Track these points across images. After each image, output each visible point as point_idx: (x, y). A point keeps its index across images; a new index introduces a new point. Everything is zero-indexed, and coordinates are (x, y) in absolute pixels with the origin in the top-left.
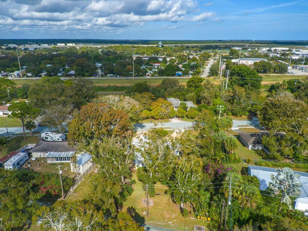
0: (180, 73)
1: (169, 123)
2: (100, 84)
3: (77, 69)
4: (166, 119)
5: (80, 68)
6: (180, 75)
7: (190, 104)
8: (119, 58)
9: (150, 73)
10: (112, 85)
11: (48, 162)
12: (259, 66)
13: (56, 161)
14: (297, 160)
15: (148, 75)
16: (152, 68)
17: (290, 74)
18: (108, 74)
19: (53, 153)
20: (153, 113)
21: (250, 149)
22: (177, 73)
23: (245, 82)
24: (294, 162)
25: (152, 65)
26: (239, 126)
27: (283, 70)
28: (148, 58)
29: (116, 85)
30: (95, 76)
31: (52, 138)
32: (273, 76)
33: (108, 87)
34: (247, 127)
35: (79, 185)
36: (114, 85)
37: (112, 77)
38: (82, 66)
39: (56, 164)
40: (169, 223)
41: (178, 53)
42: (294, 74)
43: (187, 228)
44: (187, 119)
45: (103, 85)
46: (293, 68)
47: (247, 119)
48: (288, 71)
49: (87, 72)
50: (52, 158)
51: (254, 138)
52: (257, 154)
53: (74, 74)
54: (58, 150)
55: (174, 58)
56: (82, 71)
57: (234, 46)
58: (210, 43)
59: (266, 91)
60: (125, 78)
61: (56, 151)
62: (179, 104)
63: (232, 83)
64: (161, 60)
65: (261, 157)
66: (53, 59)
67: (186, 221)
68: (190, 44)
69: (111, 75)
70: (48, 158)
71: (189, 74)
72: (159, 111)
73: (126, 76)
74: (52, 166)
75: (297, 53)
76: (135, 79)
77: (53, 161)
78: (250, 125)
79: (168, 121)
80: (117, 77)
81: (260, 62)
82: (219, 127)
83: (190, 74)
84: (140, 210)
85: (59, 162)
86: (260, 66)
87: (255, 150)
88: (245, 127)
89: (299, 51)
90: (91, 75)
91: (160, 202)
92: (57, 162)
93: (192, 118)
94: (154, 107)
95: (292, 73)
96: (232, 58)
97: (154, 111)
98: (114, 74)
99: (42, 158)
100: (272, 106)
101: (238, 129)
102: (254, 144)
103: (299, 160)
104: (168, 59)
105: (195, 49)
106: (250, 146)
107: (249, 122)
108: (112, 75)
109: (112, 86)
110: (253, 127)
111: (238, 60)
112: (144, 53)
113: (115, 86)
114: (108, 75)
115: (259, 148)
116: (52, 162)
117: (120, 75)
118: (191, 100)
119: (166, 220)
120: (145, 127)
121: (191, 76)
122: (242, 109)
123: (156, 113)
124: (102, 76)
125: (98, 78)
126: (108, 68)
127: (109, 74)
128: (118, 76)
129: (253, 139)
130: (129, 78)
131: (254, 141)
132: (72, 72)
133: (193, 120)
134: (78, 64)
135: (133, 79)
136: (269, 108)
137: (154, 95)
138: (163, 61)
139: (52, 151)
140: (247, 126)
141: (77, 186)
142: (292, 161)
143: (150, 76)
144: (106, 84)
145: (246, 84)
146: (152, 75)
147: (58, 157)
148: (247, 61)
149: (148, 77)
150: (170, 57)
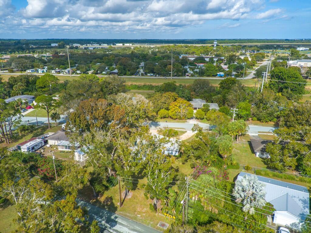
0: (222, 73)
1: (186, 123)
2: (137, 83)
3: (120, 68)
4: (183, 120)
5: (122, 67)
7: (213, 106)
9: (190, 73)
10: (148, 84)
11: (59, 149)
13: (65, 149)
14: (305, 173)
15: (188, 75)
16: (195, 68)
18: (148, 73)
19: (64, 142)
20: (170, 113)
21: (257, 156)
22: (218, 74)
23: (285, 86)
24: (301, 175)
25: (196, 66)
26: (259, 132)
28: (195, 58)
29: (152, 84)
30: (136, 75)
33: (144, 85)
34: (268, 134)
36: (150, 84)
37: (152, 76)
38: (125, 65)
39: (64, 152)
40: (138, 215)
41: (231, 53)
43: (152, 223)
44: (207, 121)
45: (140, 84)
47: (273, 126)
49: (129, 71)
50: (62, 146)
51: (264, 145)
52: (262, 163)
53: (117, 72)
55: (223, 58)
56: (124, 70)
57: (299, 46)
58: (274, 42)
60: (164, 77)
61: (66, 140)
62: (202, 106)
63: (271, 86)
64: (207, 60)
65: (266, 166)
66: (103, 58)
67: (155, 216)
68: (250, 43)
70: (59, 145)
72: (176, 111)
74: (61, 153)
76: (172, 79)
77: (63, 149)
78: (272, 132)
79: (184, 122)
80: (156, 76)
82: (229, 131)
83: (233, 75)
84: (117, 201)
85: (67, 150)
87: (263, 158)
88: (266, 134)
90: (132, 74)
91: (138, 196)
94: (172, 106)
97: (172, 111)
98: (154, 73)
99: (56, 145)
100: (295, 113)
101: (257, 135)
102: (261, 151)
103: (306, 173)
104: (215, 59)
105: (253, 48)
106: (258, 154)
108: (152, 74)
111: (295, 62)
112: (194, 53)
114: (149, 75)
115: (268, 157)
117: (160, 74)
118: (217, 102)
119: (136, 213)
120: (160, 125)
123: (174, 113)
124: (142, 75)
125: (137, 77)
126: (149, 68)
128: (157, 75)
129: (262, 146)
130: (167, 77)
131: (262, 148)
132: (116, 71)
134: (122, 63)
135: (171, 79)
136: (291, 115)
138: (209, 61)
139: (64, 140)
140: (269, 132)
142: (299, 173)
143: (190, 76)
144: (142, 83)
145: (286, 88)
146: (192, 75)
147: (67, 146)
148: (307, 63)
149: (187, 77)
150: (219, 57)
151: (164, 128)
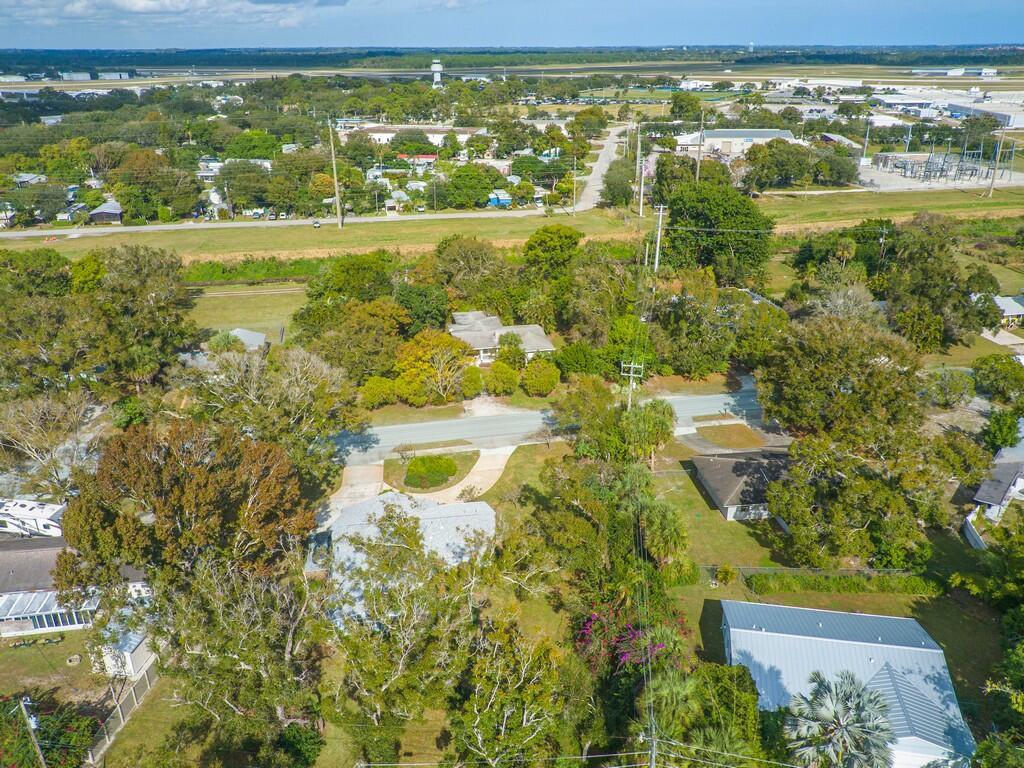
1: (463, 419)
2: (215, 255)
3: (128, 194)
4: (450, 405)
5: (136, 190)
6: (502, 206)
7: (535, 340)
8: (286, 135)
9: (399, 202)
10: (259, 255)
11: (5, 635)
12: (763, 166)
13: (36, 627)
14: (884, 563)
15: (392, 208)
16: (405, 176)
17: (865, 190)
21: (730, 517)
22: (492, 196)
23: (717, 243)
25: (406, 166)
26: (696, 419)
27: (840, 174)
28: (393, 135)
29: (275, 254)
30: (197, 217)
31: (23, 523)
32: (811, 197)
33: (247, 262)
34: (725, 422)
35: (121, 733)
36: (267, 255)
37: (260, 216)
38: (146, 183)
39: (34, 643)
42: (878, 186)
44: (525, 396)
45: (228, 256)
46: (876, 162)
47: (724, 389)
48: (861, 177)
49: (167, 202)
50: (16, 619)
51: (745, 478)
52: (752, 541)
53: (119, 212)
54: (41, 584)
55: (483, 131)
59: (784, 263)
62: (496, 340)
64: (437, 140)
69: (255, 210)
70: (1, 620)
71: (534, 200)
74: (18, 652)
75: (888, 99)
76: (343, 225)
77: (22, 629)
78: (732, 414)
79: (457, 412)
80: (277, 216)
81: (770, 145)
82: (629, 443)
83: (538, 199)
85: (46, 631)
86: (769, 168)
87: (747, 523)
88: (715, 423)
89: (893, 92)
90: (182, 215)
92: (40, 631)
93: (541, 395)
94: (406, 362)
95: (872, 183)
96: (677, 130)
97: (407, 379)
98: (267, 206)
101: (693, 430)
102: (742, 502)
103: (889, 562)
104: (462, 138)
105: (558, 88)
106: (732, 511)
107: (731, 401)
108: (261, 211)
109: (260, 259)
110: (744, 422)
111: (696, 137)
112: (378, 112)
113: (270, 259)
114: (249, 213)
115: (761, 514)
116: (20, 633)
117: (292, 208)
118: (537, 321)
120: (377, 442)
121: (541, 209)
122: (707, 353)
123: (415, 386)
124: (223, 215)
125: (207, 225)
126: (245, 188)
127: (246, 207)
128: (283, 214)
129: (740, 484)
131: (743, 493)
132: (112, 205)
133: (544, 403)
134: (132, 175)
135: (336, 225)
137: (407, 311)
138: (445, 144)
139: (18, 590)
140: (724, 416)
141: (113, 738)
143: (398, 211)
144: (237, 254)
145: (721, 247)
146: (407, 209)
147: (40, 617)
149: (392, 216)
150: (471, 129)
151: (394, 450)
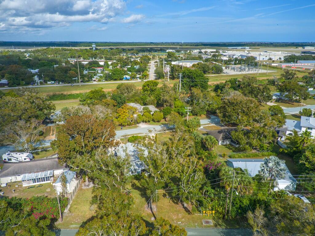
0: (128, 77)
1: (138, 128)
3: (10, 78)
4: (133, 125)
5: (14, 76)
6: (128, 80)
7: (152, 108)
8: (53, 63)
9: (96, 79)
11: (24, 186)
12: (199, 68)
13: (33, 183)
14: (262, 149)
15: (95, 81)
16: (95, 73)
17: (225, 74)
19: (28, 176)
21: (220, 144)
22: (124, 77)
23: (195, 84)
24: (260, 152)
25: (95, 70)
26: (202, 125)
27: (219, 71)
29: (62, 92)
30: (32, 84)
31: (17, 159)
32: (212, 76)
33: (54, 95)
35: (71, 204)
37: (53, 84)
38: (16, 74)
39: (34, 187)
40: (178, 223)
41: (117, 56)
42: (229, 73)
43: (197, 224)
44: (154, 122)
46: (226, 68)
47: (206, 118)
48: (224, 71)
49: (23, 80)
50: (28, 180)
53: (7, 83)
54: (32, 171)
55: (115, 61)
56: (17, 79)
57: (168, 48)
58: (143, 45)
59: (211, 90)
60: (70, 84)
61: (30, 173)
62: (142, 109)
67: (193, 218)
68: (123, 46)
69: (51, 82)
70: (23, 181)
71: (136, 78)
72: (126, 117)
73: (69, 83)
74: (30, 189)
75: (224, 54)
76: (81, 85)
77: (29, 183)
78: (211, 123)
80: (59, 83)
81: (198, 64)
83: (138, 77)
85: (37, 183)
86: (201, 68)
87: (224, 145)
88: (208, 125)
89: (225, 52)
90: (28, 84)
91: (162, 205)
92: (35, 184)
93: (158, 122)
95: (227, 73)
96: (171, 61)
97: (122, 118)
98: (55, 80)
101: (202, 127)
102: (223, 139)
104: (110, 63)
105: (132, 51)
106: (220, 142)
107: (210, 121)
108: (53, 82)
109: (58, 94)
110: (214, 125)
111: (177, 63)
113: (61, 94)
114: (49, 83)
115: (227, 143)
116: (28, 185)
117: (63, 81)
118: (152, 104)
119: (175, 221)
121: (139, 80)
122: (202, 109)
123: (124, 120)
124: (41, 83)
125: (36, 86)
127: (49, 81)
128: (61, 83)
129: (221, 135)
130: (74, 84)
131: (222, 137)
132: (4, 81)
133: (160, 123)
134: (11, 72)
135: (79, 85)
136: (227, 107)
137: (115, 102)
139: (26, 173)
141: (70, 206)
142: (257, 151)
143: (97, 81)
144: (50, 93)
146: (99, 81)
147: (35, 179)
148: (186, 63)
149: (95, 83)
